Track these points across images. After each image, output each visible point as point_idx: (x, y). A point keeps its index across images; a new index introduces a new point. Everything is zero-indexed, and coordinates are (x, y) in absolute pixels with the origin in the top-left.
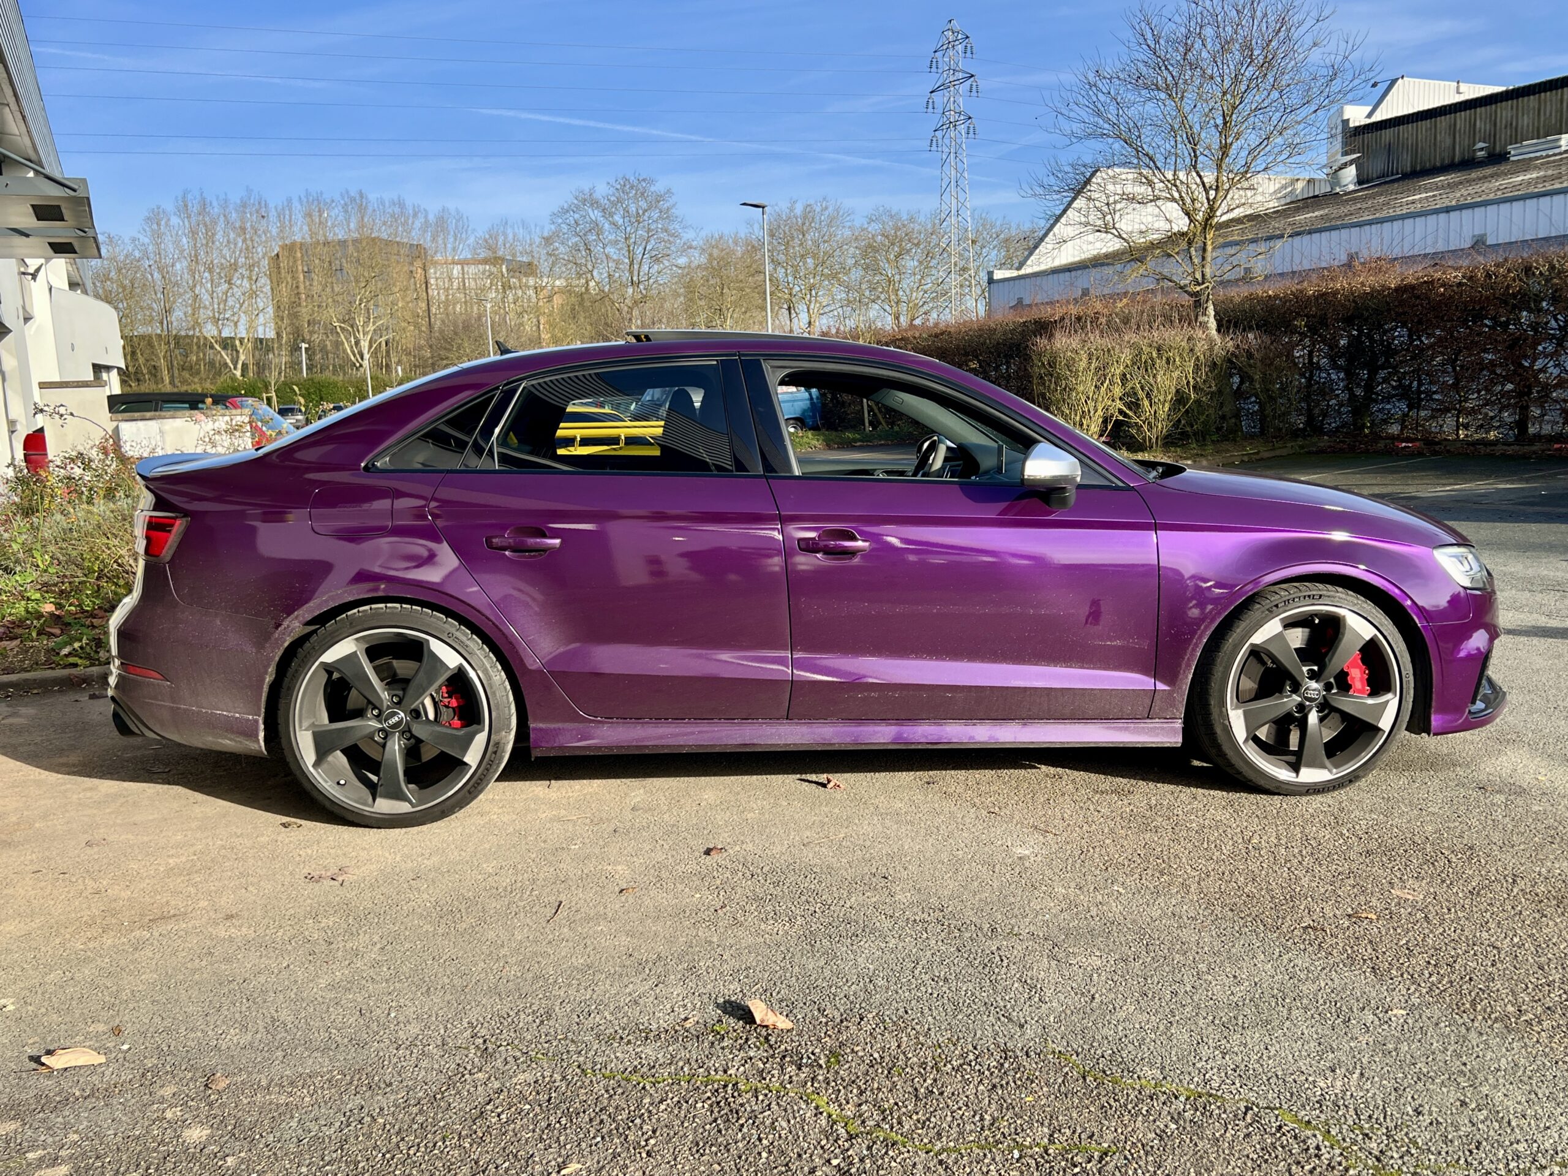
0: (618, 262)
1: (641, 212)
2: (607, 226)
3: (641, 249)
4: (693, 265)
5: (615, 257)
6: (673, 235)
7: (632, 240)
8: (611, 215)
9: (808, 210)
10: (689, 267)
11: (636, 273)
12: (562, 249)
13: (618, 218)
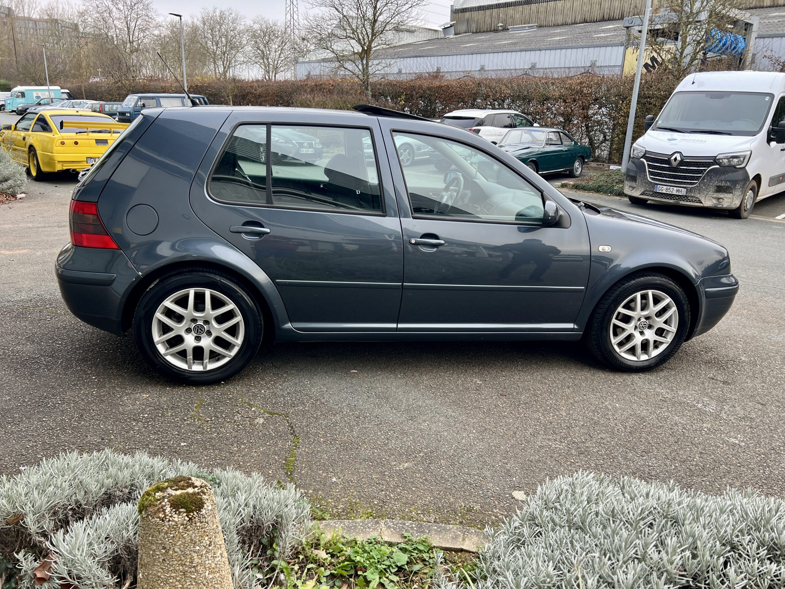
0: (120, 30)
1: (133, 4)
2: (114, 10)
3: (133, 24)
4: (162, 35)
5: (119, 27)
6: (151, 18)
7: (129, 19)
8: (117, 4)
9: (222, 14)
10: (160, 36)
11: (131, 36)
12: (89, 19)
13: (120, 6)
